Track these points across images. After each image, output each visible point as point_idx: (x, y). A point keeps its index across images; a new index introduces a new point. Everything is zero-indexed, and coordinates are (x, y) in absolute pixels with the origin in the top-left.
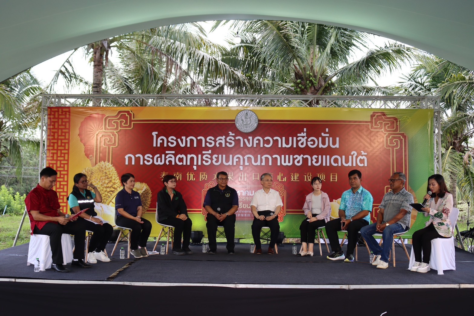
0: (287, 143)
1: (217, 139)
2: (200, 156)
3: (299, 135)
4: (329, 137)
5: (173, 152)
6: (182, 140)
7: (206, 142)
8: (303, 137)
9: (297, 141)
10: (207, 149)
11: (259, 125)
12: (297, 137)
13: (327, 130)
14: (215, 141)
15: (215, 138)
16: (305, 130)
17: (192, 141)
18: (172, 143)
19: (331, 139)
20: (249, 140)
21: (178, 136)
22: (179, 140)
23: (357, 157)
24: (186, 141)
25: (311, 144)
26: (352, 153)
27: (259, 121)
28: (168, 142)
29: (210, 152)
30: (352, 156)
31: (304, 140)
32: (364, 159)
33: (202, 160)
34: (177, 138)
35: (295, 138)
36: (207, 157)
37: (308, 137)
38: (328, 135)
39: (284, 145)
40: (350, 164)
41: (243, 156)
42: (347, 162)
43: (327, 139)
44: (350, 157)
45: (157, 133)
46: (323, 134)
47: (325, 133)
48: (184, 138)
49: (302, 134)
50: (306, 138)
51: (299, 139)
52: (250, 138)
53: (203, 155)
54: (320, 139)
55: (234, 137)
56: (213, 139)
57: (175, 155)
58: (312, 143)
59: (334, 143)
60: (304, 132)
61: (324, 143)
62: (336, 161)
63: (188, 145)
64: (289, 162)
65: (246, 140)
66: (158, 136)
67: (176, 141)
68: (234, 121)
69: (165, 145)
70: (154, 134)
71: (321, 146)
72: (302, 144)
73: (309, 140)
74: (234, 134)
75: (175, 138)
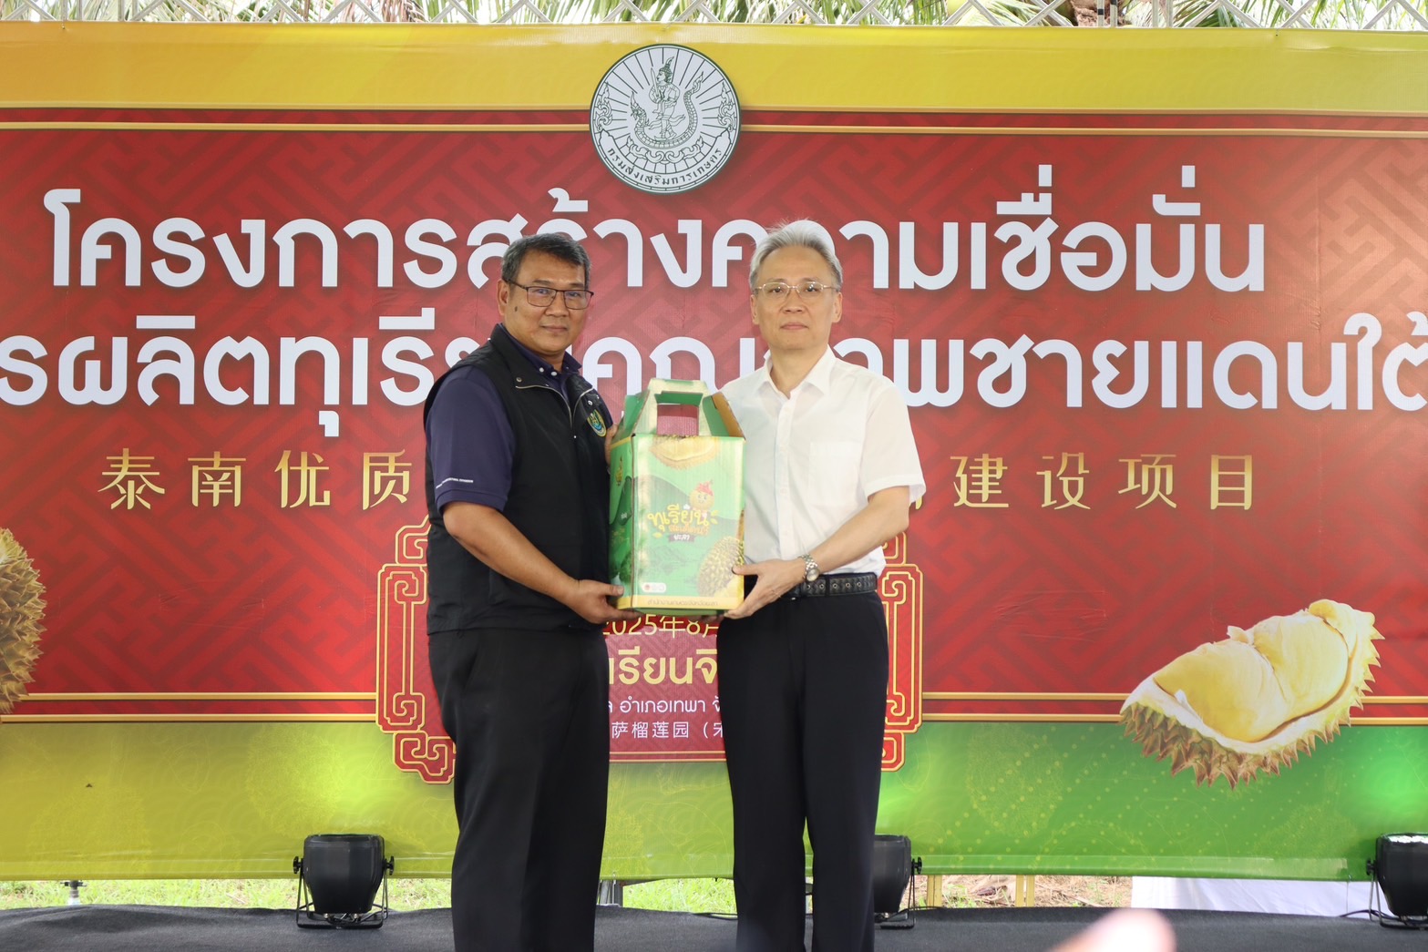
0: (929, 259)
1: (475, 237)
2: (360, 346)
3: (1003, 208)
4: (1199, 223)
5: (188, 322)
6: (242, 246)
7: (402, 254)
8: (1034, 222)
9: (996, 250)
10: (406, 297)
11: (745, 144)
12: (995, 222)
13: (1188, 176)
14: (461, 249)
15: (463, 229)
16: (1045, 175)
17: (308, 248)
18: (179, 264)
19: (1213, 232)
20: (679, 244)
21: (220, 218)
22: (223, 243)
23: (1380, 352)
24: (272, 251)
25: (1086, 270)
26: (1351, 328)
27: (747, 116)
28: (150, 253)
29: (427, 319)
30: (1352, 342)
31: (1036, 241)
33: (378, 371)
34: (211, 231)
35: (978, 230)
36: (406, 355)
37: (1066, 217)
38: (1193, 209)
39: (910, 276)
40: (1335, 397)
41: (646, 347)
42: (1316, 381)
43: (1187, 233)
44: (1338, 351)
45: (74, 195)
46: (1160, 204)
47: (1177, 194)
48: (254, 228)
49: (1027, 205)
50: (1050, 227)
51: (1003, 233)
52: (691, 228)
53: (379, 340)
54: (1144, 232)
55: (585, 220)
56: (447, 233)
57: (200, 342)
58: (1090, 259)
59: (1234, 262)
60: (1037, 191)
61: (1166, 261)
62: (1246, 374)
63: (287, 278)
64: (942, 385)
65: (660, 243)
66: (81, 218)
67: (207, 247)
68: (583, 116)
69: (133, 277)
70: (59, 201)
71: (1147, 278)
72: (1027, 267)
73: (1072, 239)
74: (582, 206)
75: (196, 232)
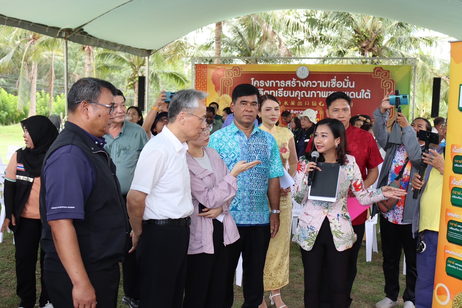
0: (325, 84)
1: (286, 82)
2: (277, 91)
3: (332, 80)
4: (349, 81)
5: (263, 89)
6: (267, 83)
7: (280, 84)
8: (334, 81)
9: (331, 84)
10: (280, 87)
11: (310, 75)
12: (331, 81)
13: (348, 77)
14: (285, 83)
15: (285, 81)
16: (335, 77)
17: (273, 83)
18: (262, 84)
19: (350, 82)
20: (303, 83)
21: (265, 81)
22: (266, 83)
23: (364, 93)
24: (270, 83)
25: (339, 86)
26: (362, 91)
27: (310, 72)
28: (260, 84)
29: (282, 89)
30: (362, 92)
31: (334, 83)
32: (368, 94)
33: (278, 94)
34: (265, 82)
35: (329, 82)
36: (281, 92)
37: (337, 81)
38: (348, 80)
39: (323, 86)
40: (360, 97)
41: (300, 92)
42: (359, 95)
43: (348, 82)
44: (361, 93)
45: (254, 79)
46: (345, 80)
47: (347, 79)
48: (268, 81)
49: (334, 80)
50: (336, 82)
51: (331, 82)
52: (305, 82)
53: (278, 91)
54: (344, 82)
55: (296, 81)
56: (284, 82)
57: (263, 91)
58: (339, 85)
59: (352, 85)
60: (334, 78)
61: (346, 85)
62: (352, 95)
63: (271, 86)
64: (326, 95)
65: (302, 83)
66: (254, 80)
67: (264, 83)
68: (296, 72)
69: (258, 86)
70: (252, 79)
71: (344, 86)
72: (333, 85)
73: (338, 83)
74: (295, 80)
75: (263, 82)
